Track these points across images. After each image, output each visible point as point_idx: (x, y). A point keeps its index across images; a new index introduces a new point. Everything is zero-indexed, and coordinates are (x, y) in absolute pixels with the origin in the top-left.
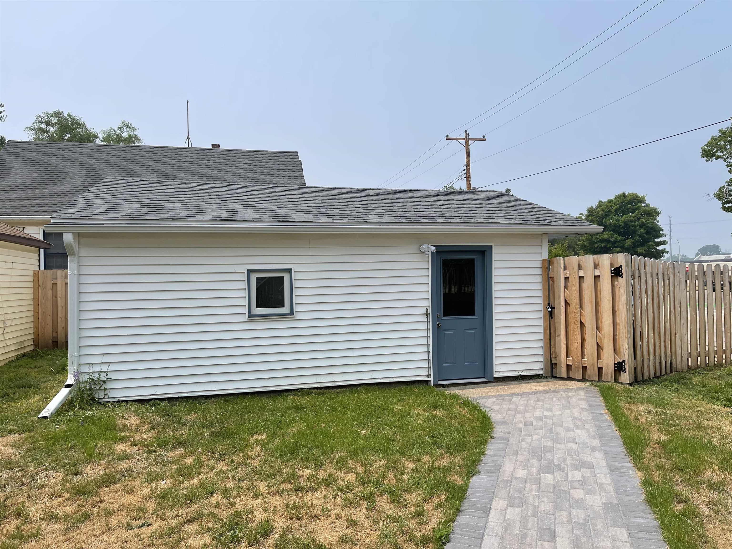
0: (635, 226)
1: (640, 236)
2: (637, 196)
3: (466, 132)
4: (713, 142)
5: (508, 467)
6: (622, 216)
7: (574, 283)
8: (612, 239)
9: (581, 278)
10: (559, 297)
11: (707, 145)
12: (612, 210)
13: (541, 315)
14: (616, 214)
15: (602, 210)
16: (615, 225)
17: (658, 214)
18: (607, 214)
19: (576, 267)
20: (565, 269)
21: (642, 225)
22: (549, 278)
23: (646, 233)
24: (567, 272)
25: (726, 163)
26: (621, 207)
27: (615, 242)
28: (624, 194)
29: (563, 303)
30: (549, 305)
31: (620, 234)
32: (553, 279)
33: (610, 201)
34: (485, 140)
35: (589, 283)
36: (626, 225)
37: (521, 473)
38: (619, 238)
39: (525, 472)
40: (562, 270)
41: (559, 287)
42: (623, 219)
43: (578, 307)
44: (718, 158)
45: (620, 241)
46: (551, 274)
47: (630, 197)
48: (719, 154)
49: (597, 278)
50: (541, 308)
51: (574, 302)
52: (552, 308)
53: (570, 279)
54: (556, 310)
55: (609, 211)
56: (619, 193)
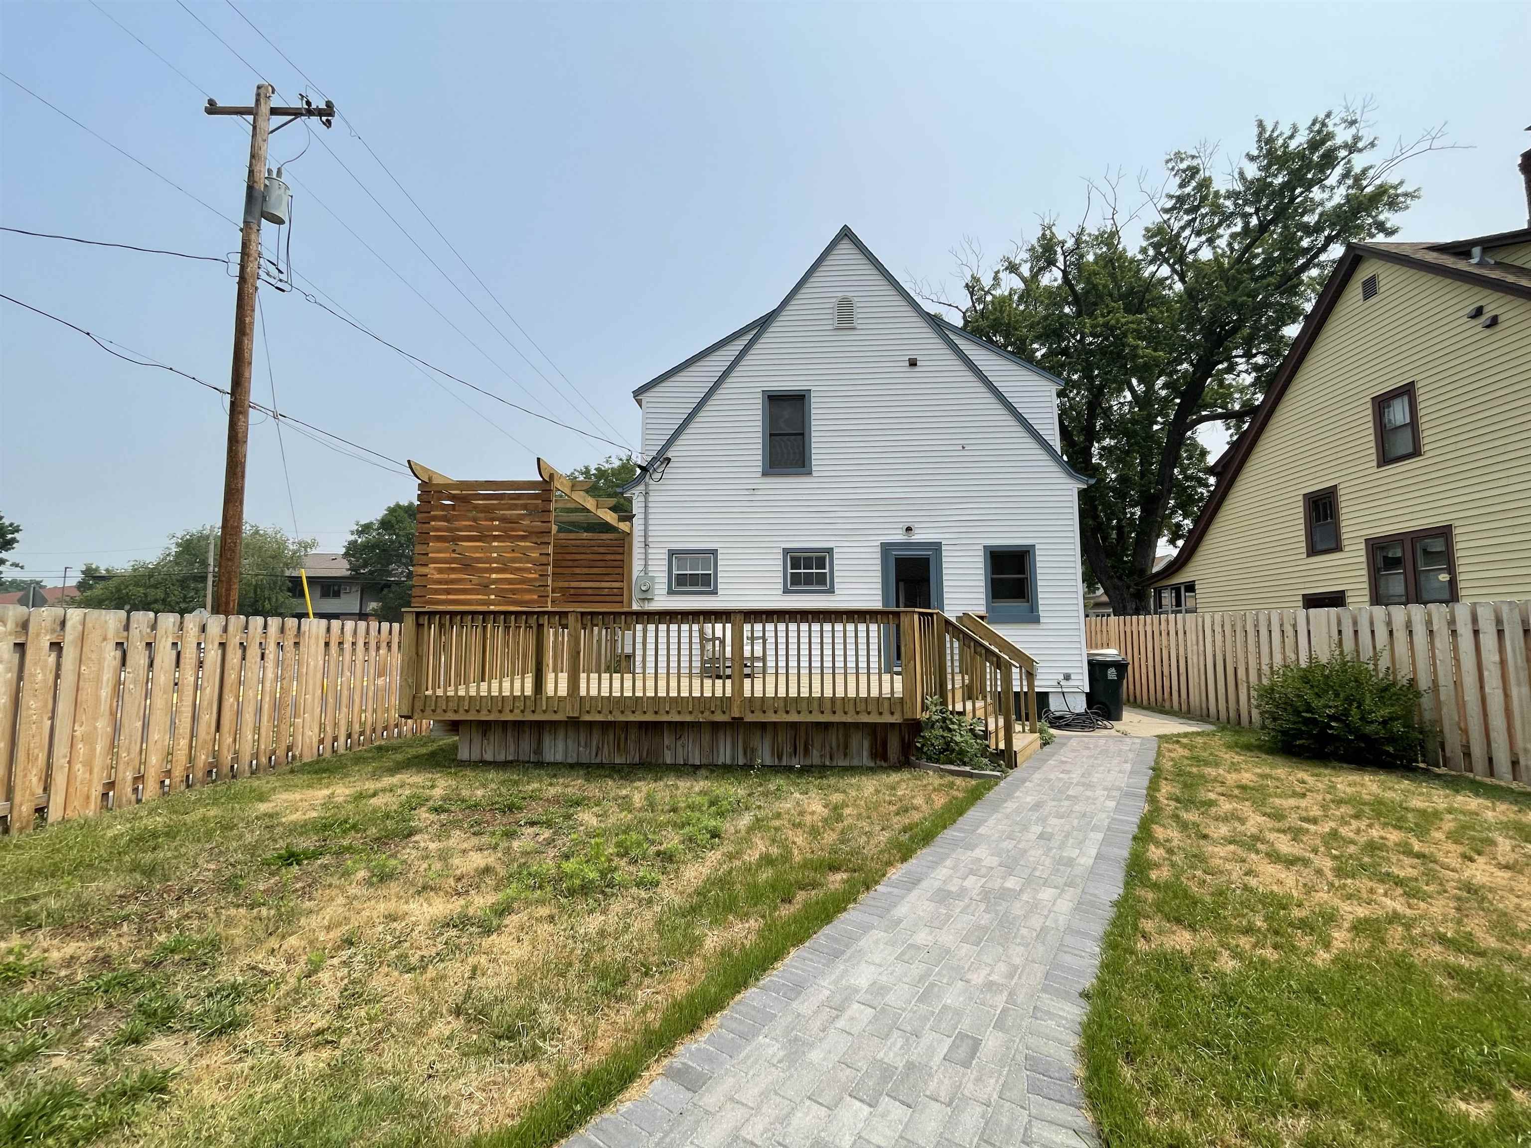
5: (1065, 906)
37: (1046, 894)
39: (1040, 896)
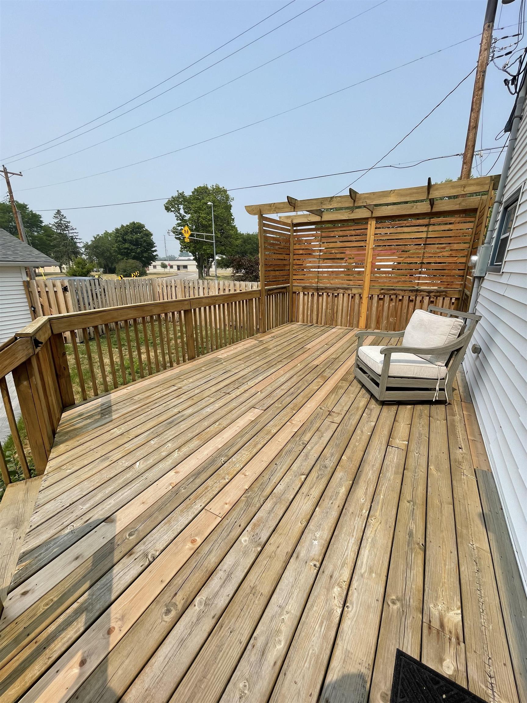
0: (141, 241)
1: (144, 247)
2: (141, 224)
3: (3, 166)
4: (169, 202)
6: (134, 235)
7: (44, 294)
8: (130, 248)
9: (47, 292)
10: (37, 302)
11: (166, 204)
12: (129, 231)
13: (29, 312)
14: (131, 233)
15: (123, 230)
16: (131, 240)
17: (152, 235)
18: (126, 233)
19: (43, 286)
20: (38, 286)
21: (145, 241)
22: (29, 292)
23: (147, 245)
24: (39, 288)
25: (175, 215)
26: (133, 230)
27: (132, 249)
28: (134, 222)
29: (40, 306)
30: (32, 306)
31: (134, 245)
32: (31, 292)
33: (127, 226)
34: (22, 176)
35: (52, 294)
36: (137, 240)
38: (134, 247)
40: (36, 287)
41: (36, 297)
42: (134, 237)
43: (49, 307)
44: (172, 211)
45: (134, 249)
46: (30, 289)
47: (137, 225)
48: (173, 209)
49: (55, 292)
50: (28, 308)
51: (46, 304)
52: (34, 308)
53: (41, 293)
54: (37, 309)
55: (127, 232)
56: (131, 222)
